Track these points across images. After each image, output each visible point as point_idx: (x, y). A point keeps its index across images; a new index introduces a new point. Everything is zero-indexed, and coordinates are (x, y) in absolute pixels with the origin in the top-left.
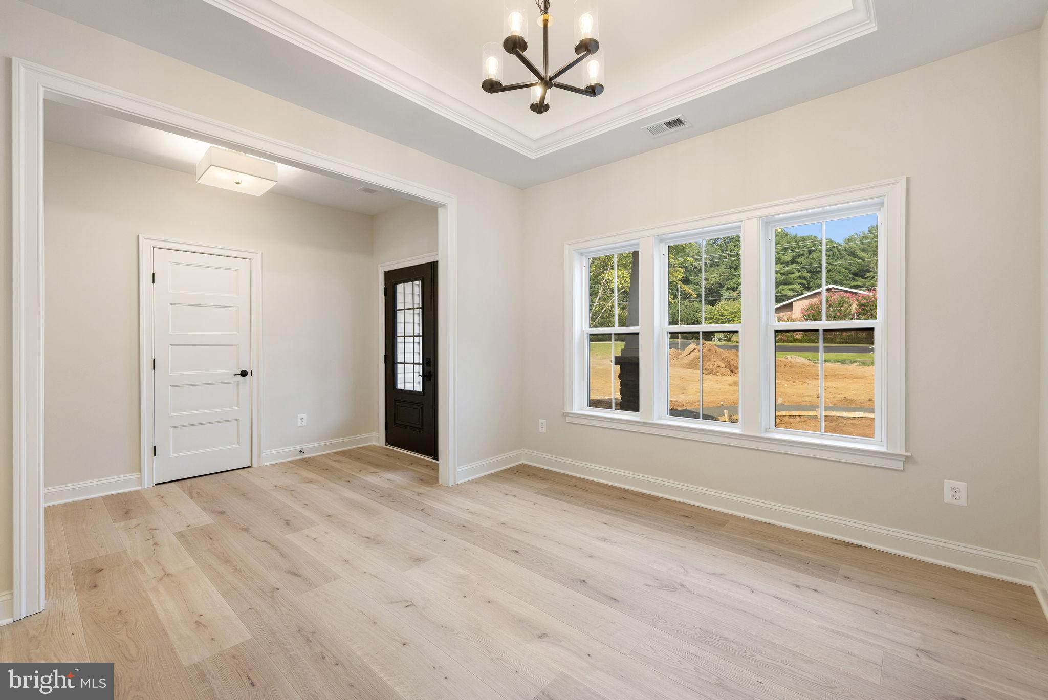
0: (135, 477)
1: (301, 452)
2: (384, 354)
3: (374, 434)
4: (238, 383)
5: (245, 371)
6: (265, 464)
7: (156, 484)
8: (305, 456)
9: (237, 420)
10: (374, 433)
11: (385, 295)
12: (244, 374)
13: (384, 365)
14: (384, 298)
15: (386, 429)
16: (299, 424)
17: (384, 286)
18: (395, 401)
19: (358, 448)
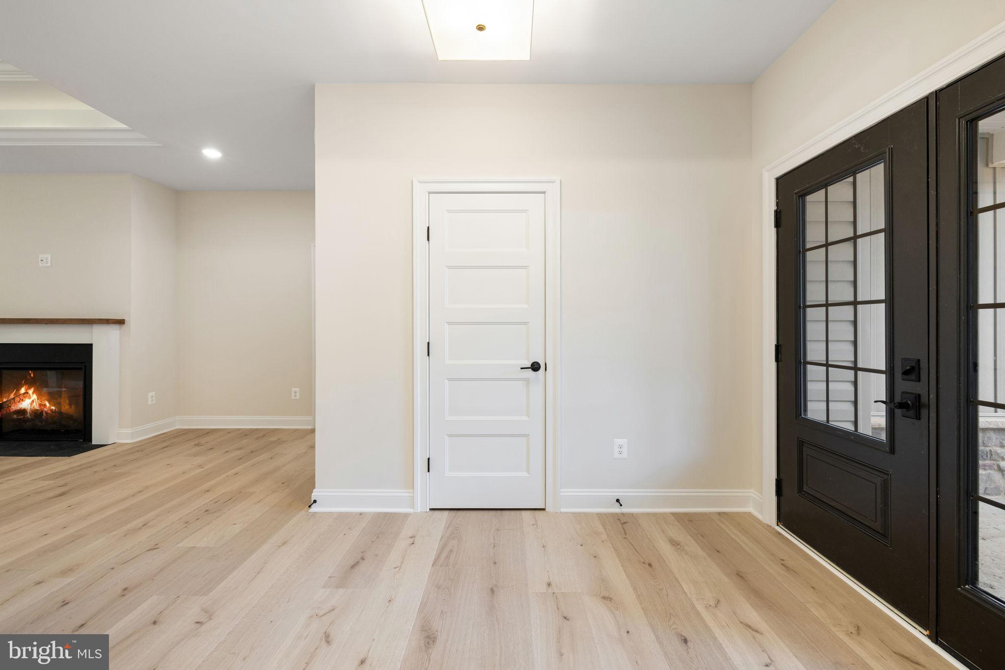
0: (406, 494)
1: (618, 501)
2: (773, 342)
3: (752, 493)
4: (527, 381)
5: (538, 364)
6: (563, 510)
7: (431, 509)
8: (624, 510)
9: (527, 436)
10: (752, 490)
11: (778, 224)
12: (535, 367)
13: (773, 365)
14: (773, 231)
15: (779, 492)
16: (616, 455)
17: (773, 207)
18: (801, 444)
19: (719, 514)
